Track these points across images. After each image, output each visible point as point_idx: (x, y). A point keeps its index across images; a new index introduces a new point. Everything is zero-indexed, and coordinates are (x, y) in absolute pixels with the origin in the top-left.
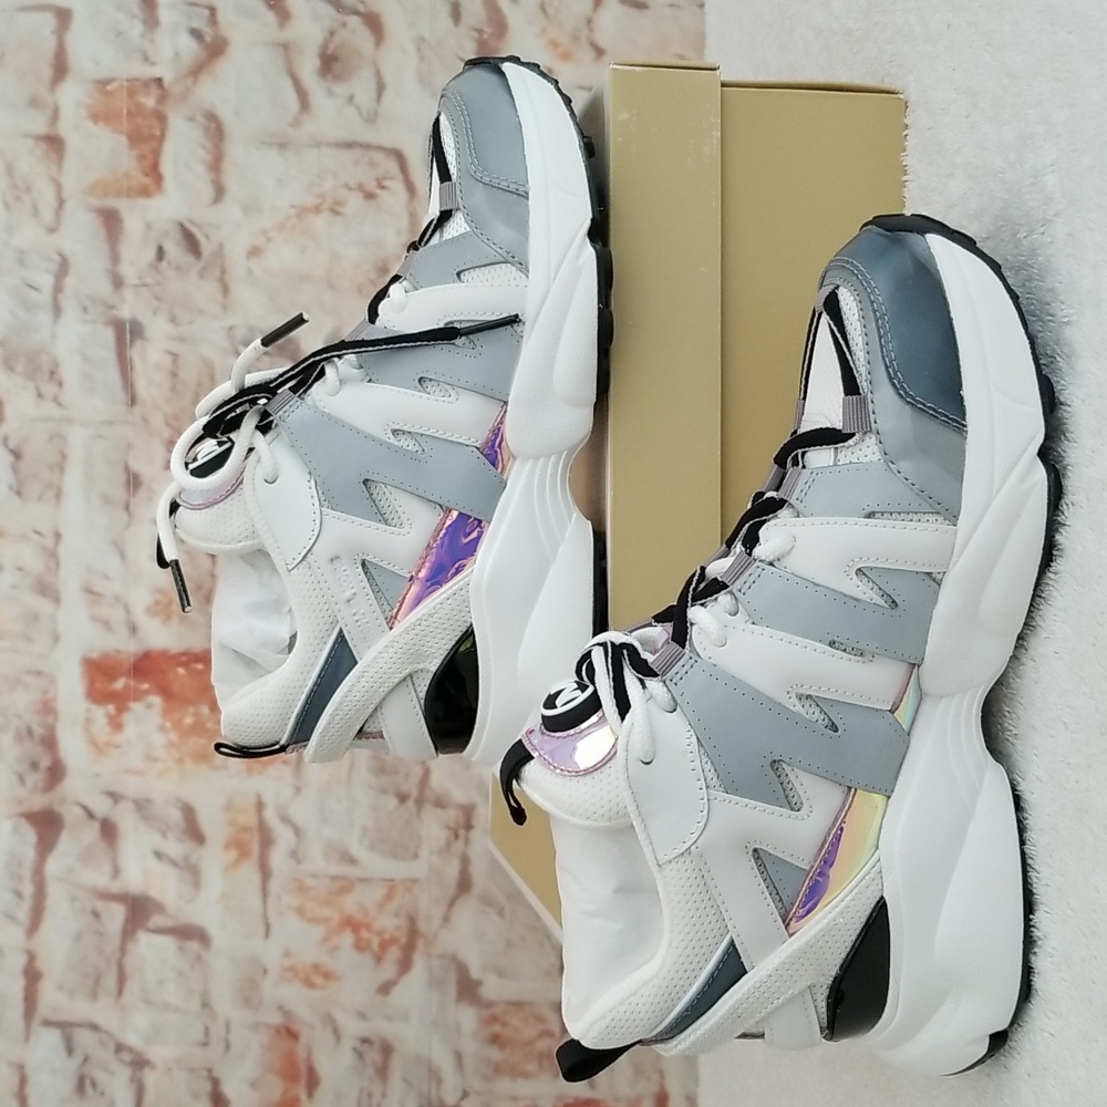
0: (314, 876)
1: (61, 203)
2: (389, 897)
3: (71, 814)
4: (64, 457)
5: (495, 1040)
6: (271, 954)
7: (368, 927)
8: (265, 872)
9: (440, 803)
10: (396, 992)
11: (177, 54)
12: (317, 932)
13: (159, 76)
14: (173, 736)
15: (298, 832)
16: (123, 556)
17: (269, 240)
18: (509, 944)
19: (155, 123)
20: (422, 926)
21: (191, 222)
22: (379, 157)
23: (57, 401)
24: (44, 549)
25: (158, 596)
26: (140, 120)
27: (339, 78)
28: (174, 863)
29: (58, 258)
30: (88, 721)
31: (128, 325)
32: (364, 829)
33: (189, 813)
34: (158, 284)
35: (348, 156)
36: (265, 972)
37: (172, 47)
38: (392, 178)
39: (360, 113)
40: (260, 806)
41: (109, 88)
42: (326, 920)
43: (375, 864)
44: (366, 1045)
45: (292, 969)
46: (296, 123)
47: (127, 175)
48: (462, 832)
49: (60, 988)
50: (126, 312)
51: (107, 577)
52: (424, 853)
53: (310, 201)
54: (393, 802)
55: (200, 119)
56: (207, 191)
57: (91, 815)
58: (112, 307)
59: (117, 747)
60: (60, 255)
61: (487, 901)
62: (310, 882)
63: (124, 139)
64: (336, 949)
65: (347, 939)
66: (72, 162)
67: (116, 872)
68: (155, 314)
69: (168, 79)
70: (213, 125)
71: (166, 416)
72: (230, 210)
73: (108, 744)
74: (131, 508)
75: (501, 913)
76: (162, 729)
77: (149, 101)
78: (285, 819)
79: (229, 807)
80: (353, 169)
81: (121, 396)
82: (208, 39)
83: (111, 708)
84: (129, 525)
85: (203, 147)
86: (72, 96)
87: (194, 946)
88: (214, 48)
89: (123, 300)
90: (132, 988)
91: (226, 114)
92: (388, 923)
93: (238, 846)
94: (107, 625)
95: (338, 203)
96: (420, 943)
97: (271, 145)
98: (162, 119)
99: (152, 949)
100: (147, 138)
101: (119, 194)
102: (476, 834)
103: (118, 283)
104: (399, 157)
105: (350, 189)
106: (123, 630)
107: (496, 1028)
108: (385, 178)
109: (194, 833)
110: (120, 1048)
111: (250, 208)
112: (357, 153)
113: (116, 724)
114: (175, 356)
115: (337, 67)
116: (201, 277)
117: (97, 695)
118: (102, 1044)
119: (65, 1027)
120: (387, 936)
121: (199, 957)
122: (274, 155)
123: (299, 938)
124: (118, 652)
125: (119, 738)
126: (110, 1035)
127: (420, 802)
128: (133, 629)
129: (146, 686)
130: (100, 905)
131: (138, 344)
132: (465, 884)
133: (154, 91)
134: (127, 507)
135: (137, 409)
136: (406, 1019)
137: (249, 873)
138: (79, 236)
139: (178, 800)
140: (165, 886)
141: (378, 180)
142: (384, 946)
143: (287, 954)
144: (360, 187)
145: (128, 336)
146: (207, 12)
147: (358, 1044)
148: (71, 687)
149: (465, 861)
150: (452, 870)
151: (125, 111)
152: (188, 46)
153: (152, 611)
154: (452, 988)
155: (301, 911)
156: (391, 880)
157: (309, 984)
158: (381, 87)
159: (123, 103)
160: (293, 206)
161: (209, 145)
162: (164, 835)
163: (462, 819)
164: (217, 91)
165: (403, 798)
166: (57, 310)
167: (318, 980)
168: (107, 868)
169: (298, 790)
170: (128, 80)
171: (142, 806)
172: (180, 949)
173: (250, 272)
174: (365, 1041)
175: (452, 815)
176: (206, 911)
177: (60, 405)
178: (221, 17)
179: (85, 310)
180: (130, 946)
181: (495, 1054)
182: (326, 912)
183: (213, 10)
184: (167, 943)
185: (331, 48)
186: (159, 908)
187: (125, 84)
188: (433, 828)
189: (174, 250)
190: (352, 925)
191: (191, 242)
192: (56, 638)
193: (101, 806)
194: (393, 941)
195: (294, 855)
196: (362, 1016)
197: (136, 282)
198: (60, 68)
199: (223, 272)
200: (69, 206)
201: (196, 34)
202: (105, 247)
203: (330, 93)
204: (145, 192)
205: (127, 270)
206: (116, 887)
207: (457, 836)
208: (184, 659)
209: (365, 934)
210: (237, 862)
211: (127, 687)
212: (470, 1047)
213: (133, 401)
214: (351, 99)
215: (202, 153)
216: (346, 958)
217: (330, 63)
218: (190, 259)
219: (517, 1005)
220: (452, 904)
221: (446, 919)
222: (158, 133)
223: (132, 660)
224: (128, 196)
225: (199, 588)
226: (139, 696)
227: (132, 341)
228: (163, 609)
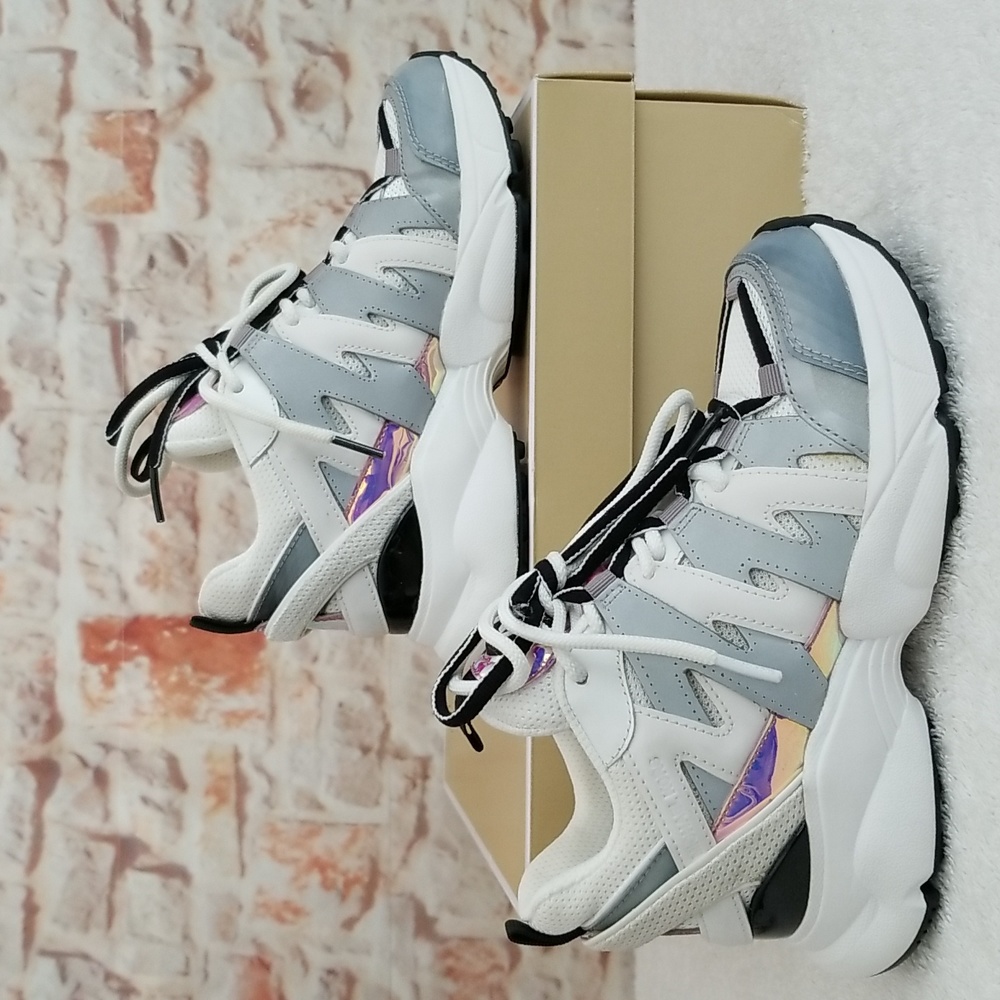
0: (285, 820)
1: (64, 218)
2: (353, 839)
3: (67, 763)
4: (64, 442)
5: (450, 973)
6: (246, 892)
7: (334, 867)
8: (241, 816)
9: (399, 755)
10: (359, 928)
11: (168, 89)
12: (288, 872)
13: (151, 107)
14: (159, 693)
15: (271, 780)
16: (115, 530)
17: (248, 249)
18: (462, 884)
19: (148, 148)
20: (383, 867)
21: (181, 235)
22: (346, 177)
23: (58, 392)
24: (46, 525)
25: (146, 567)
26: (134, 146)
27: (311, 109)
28: (159, 808)
29: (61, 267)
30: (83, 679)
31: (122, 326)
32: (331, 778)
33: (173, 762)
34: (149, 289)
35: (319, 175)
36: (240, 907)
37: (164, 83)
39: (330, 139)
40: (237, 757)
41: (108, 118)
42: (295, 861)
43: (341, 810)
44: (331, 977)
45: (265, 905)
46: (273, 148)
47: (123, 194)
48: (419, 782)
49: (56, 920)
50: (120, 314)
51: (101, 549)
52: (384, 800)
53: (284, 214)
54: (357, 754)
55: (188, 144)
56: (194, 207)
57: (84, 763)
58: (108, 310)
59: (109, 702)
60: (63, 263)
61: (443, 845)
62: (281, 826)
63: (120, 163)
64: (303, 888)
65: (315, 878)
66: (75, 183)
67: (107, 816)
68: (146, 315)
69: (160, 111)
70: (199, 151)
72: (214, 223)
73: (100, 700)
75: (455, 855)
76: (149, 686)
77: (143, 130)
78: (260, 769)
79: (209, 757)
80: (322, 187)
81: (115, 388)
82: (196, 76)
83: (104, 667)
84: (121, 503)
85: (191, 169)
86: (75, 125)
87: (176, 883)
88: (200, 84)
89: (118, 304)
90: (120, 922)
91: (211, 141)
92: (352, 864)
93: (217, 792)
94: (101, 593)
95: (312, 217)
96: (381, 883)
97: (250, 167)
98: (154, 144)
99: (138, 886)
100: (140, 161)
101: (116, 210)
102: (432, 784)
103: (114, 288)
104: (364, 177)
105: (320, 205)
106: (114, 598)
107: (450, 962)
108: (352, 196)
109: (177, 781)
110: (109, 976)
111: (232, 222)
112: (327, 173)
113: (108, 682)
114: (164, 353)
115: (309, 100)
116: (188, 281)
117: (92, 655)
118: (93, 972)
119: (60, 957)
120: (351, 876)
121: (181, 894)
122: (253, 175)
123: (271, 877)
124: (111, 617)
125: (111, 694)
126: (100, 964)
127: (381, 754)
128: (124, 596)
129: (135, 648)
130: (93, 846)
131: (131, 342)
132: (422, 829)
133: (148, 121)
136: (368, 952)
137: (226, 818)
138: (81, 246)
139: (163, 750)
140: (150, 829)
141: (345, 197)
142: (349, 884)
143: (260, 891)
144: (330, 203)
145: (122, 335)
146: (194, 53)
147: (325, 976)
148: (68, 648)
149: (422, 808)
150: (410, 816)
151: (122, 139)
152: (178, 83)
153: (141, 580)
154: (410, 925)
155: (273, 853)
156: (354, 825)
157: (280, 919)
158: (348, 117)
159: (120, 131)
160: (270, 220)
161: (196, 168)
162: (151, 782)
163: (419, 770)
164: (204, 121)
165: (366, 750)
166: (60, 313)
167: (289, 916)
168: (99, 811)
169: (271, 742)
170: (125, 112)
171: (131, 756)
172: (164, 886)
173: (231, 277)
174: (331, 972)
175: (410, 766)
176: (187, 851)
177: (61, 396)
178: (207, 56)
179: (85, 312)
180: (119, 883)
181: (450, 986)
182: (297, 853)
183: (200, 51)
184: (152, 880)
185: (304, 84)
186: (146, 848)
187: (123, 115)
188: (393, 778)
189: (164, 259)
190: (320, 865)
191: (179, 252)
192: (56, 605)
193: (94, 756)
194: (357, 880)
195: (268, 801)
196: (329, 949)
197: (130, 287)
198: (66, 102)
199: (207, 277)
200: (72, 221)
201: (185, 72)
202: (102, 256)
203: (303, 122)
204: (138, 209)
205: (122, 277)
206: (107, 829)
207: (414, 785)
208: (170, 623)
209: (331, 874)
210: (215, 808)
211: (118, 649)
212: (426, 979)
213: (126, 392)
214: (321, 127)
215: (189, 174)
216: (313, 895)
217: (303, 96)
218: (177, 266)
219: (469, 941)
220: (410, 847)
221: (405, 861)
222: (150, 156)
223: (123, 624)
224: (124, 212)
225: (183, 560)
226: (129, 657)
227: (126, 339)
228: (151, 578)
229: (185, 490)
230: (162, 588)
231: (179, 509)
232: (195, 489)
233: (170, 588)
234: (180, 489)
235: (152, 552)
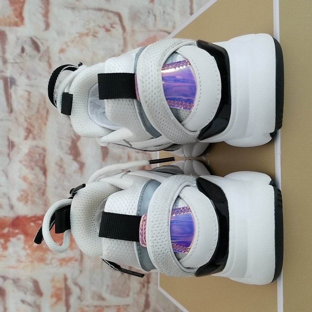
0: (88, 306)
8: (68, 306)
14: (29, 251)
15: (81, 289)
16: (7, 176)
17: (68, 46)
21: (36, 38)
22: (111, 15)
25: (22, 193)
28: (30, 305)
31: (9, 79)
32: (108, 286)
33: (36, 284)
34: (22, 62)
35: (99, 14)
38: (116, 24)
40: (66, 279)
43: (112, 300)
47: (9, 17)
48: (146, 285)
50: (8, 74)
52: (131, 294)
53: (84, 31)
56: (42, 25)
58: (2, 72)
59: (5, 257)
62: (86, 309)
67: (5, 310)
68: (20, 75)
71: (25, 118)
72: (52, 33)
74: (11, 156)
76: (24, 248)
78: (76, 284)
79: (53, 280)
80: (101, 19)
81: (6, 109)
83: (2, 240)
84: (9, 163)
85: (41, 7)
89: (7, 69)
93: (57, 296)
95: (95, 32)
97: (68, 8)
100: (17, 2)
101: (5, 25)
102: (151, 285)
103: (5, 62)
104: (119, 16)
105: (100, 27)
106: (7, 208)
108: (114, 24)
109: (38, 291)
112: (103, 12)
113: (4, 247)
114: (29, 93)
116: (40, 60)
122: (70, 12)
124: (5, 217)
125: (6, 253)
128: (12, 207)
129: (17, 231)
131: (13, 87)
132: (147, 305)
134: (9, 155)
135: (13, 115)
137: (61, 307)
139: (31, 278)
141: (111, 24)
144: (104, 27)
145: (9, 84)
149: (147, 296)
150: (142, 300)
153: (19, 199)
156: (118, 306)
160: (77, 33)
161: (43, 7)
162: (25, 293)
163: (146, 280)
169: (81, 271)
171: (16, 281)
173: (60, 59)
188: (135, 284)
189: (29, 49)
191: (36, 47)
195: (80, 298)
197: (12, 61)
199: (49, 58)
204: (16, 24)
205: (8, 56)
207: (144, 286)
208: (34, 219)
210: (56, 303)
211: (9, 231)
213: (11, 111)
215: (40, 9)
218: (35, 52)
222: (22, 0)
223: (11, 220)
224: (9, 26)
225: (40, 189)
226: (14, 235)
227: (11, 86)
228: (25, 198)
229: (40, 157)
230: (30, 202)
231: (37, 165)
232: (44, 156)
233: (33, 202)
234: (37, 156)
235: (25, 186)
